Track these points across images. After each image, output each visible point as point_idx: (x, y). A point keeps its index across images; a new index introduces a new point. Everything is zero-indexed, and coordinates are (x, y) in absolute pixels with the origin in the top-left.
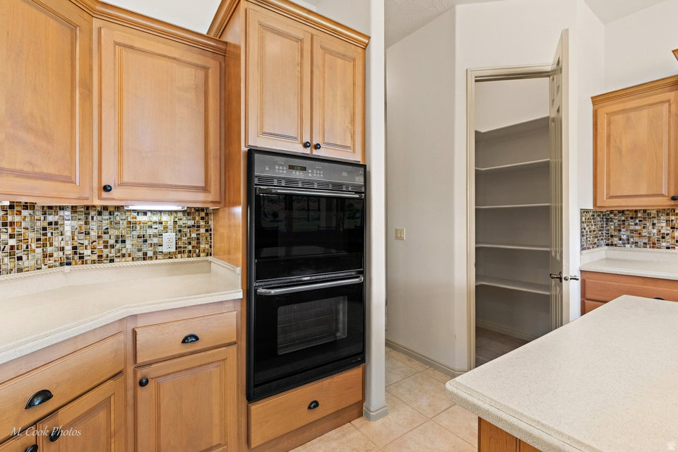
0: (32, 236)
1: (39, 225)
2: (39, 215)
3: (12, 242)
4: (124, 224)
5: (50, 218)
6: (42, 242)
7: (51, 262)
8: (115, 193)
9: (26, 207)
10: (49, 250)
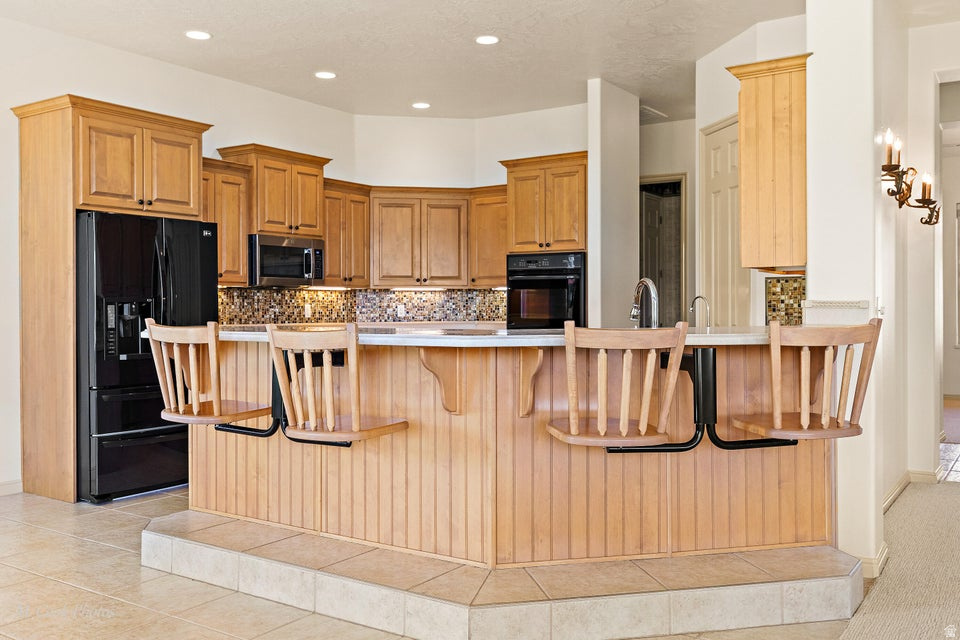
0: (461, 304)
1: (465, 299)
2: (464, 293)
3: (454, 307)
4: (498, 299)
5: (470, 296)
6: (466, 308)
7: (470, 318)
8: (477, 283)
9: (459, 290)
10: (469, 311)
